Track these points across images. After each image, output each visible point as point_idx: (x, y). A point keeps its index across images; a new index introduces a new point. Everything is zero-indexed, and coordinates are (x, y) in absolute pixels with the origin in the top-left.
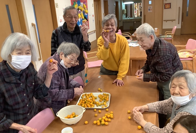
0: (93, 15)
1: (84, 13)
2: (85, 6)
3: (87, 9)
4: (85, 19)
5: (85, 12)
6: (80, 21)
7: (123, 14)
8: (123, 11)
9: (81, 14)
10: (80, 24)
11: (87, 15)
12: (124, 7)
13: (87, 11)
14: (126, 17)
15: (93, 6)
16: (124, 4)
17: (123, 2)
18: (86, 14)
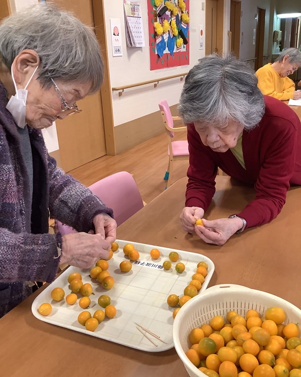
0: (202, 31)
1: (179, 21)
2: (184, 5)
3: (188, 13)
4: (181, 37)
5: (181, 19)
6: (166, 40)
7: (274, 42)
8: (275, 33)
9: (170, 24)
10: (167, 49)
11: (188, 28)
12: (277, 26)
13: (188, 18)
14: (281, 50)
15: (203, 10)
16: (278, 18)
17: (277, 14)
18: (183, 26)
